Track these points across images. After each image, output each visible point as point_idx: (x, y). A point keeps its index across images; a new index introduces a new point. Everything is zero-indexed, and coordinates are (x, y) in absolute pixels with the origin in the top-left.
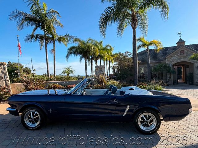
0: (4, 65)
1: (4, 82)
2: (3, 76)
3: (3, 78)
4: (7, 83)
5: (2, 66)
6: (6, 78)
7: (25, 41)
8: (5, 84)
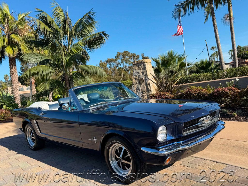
0: (144, 63)
1: (146, 87)
2: (144, 79)
3: (144, 81)
4: (148, 87)
5: (143, 65)
6: (147, 81)
7: (174, 18)
8: (146, 89)
